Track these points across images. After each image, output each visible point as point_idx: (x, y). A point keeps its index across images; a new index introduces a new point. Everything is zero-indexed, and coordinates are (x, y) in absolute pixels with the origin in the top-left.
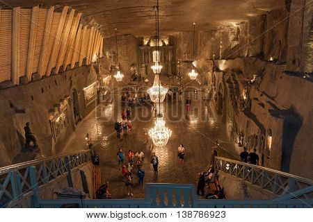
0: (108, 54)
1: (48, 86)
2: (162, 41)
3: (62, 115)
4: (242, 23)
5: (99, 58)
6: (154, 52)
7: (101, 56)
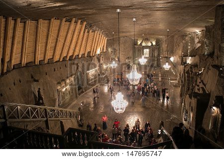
0: (110, 50)
1: (59, 68)
2: (151, 42)
3: (68, 87)
4: (202, 30)
5: (102, 52)
6: (145, 50)
7: (105, 51)
